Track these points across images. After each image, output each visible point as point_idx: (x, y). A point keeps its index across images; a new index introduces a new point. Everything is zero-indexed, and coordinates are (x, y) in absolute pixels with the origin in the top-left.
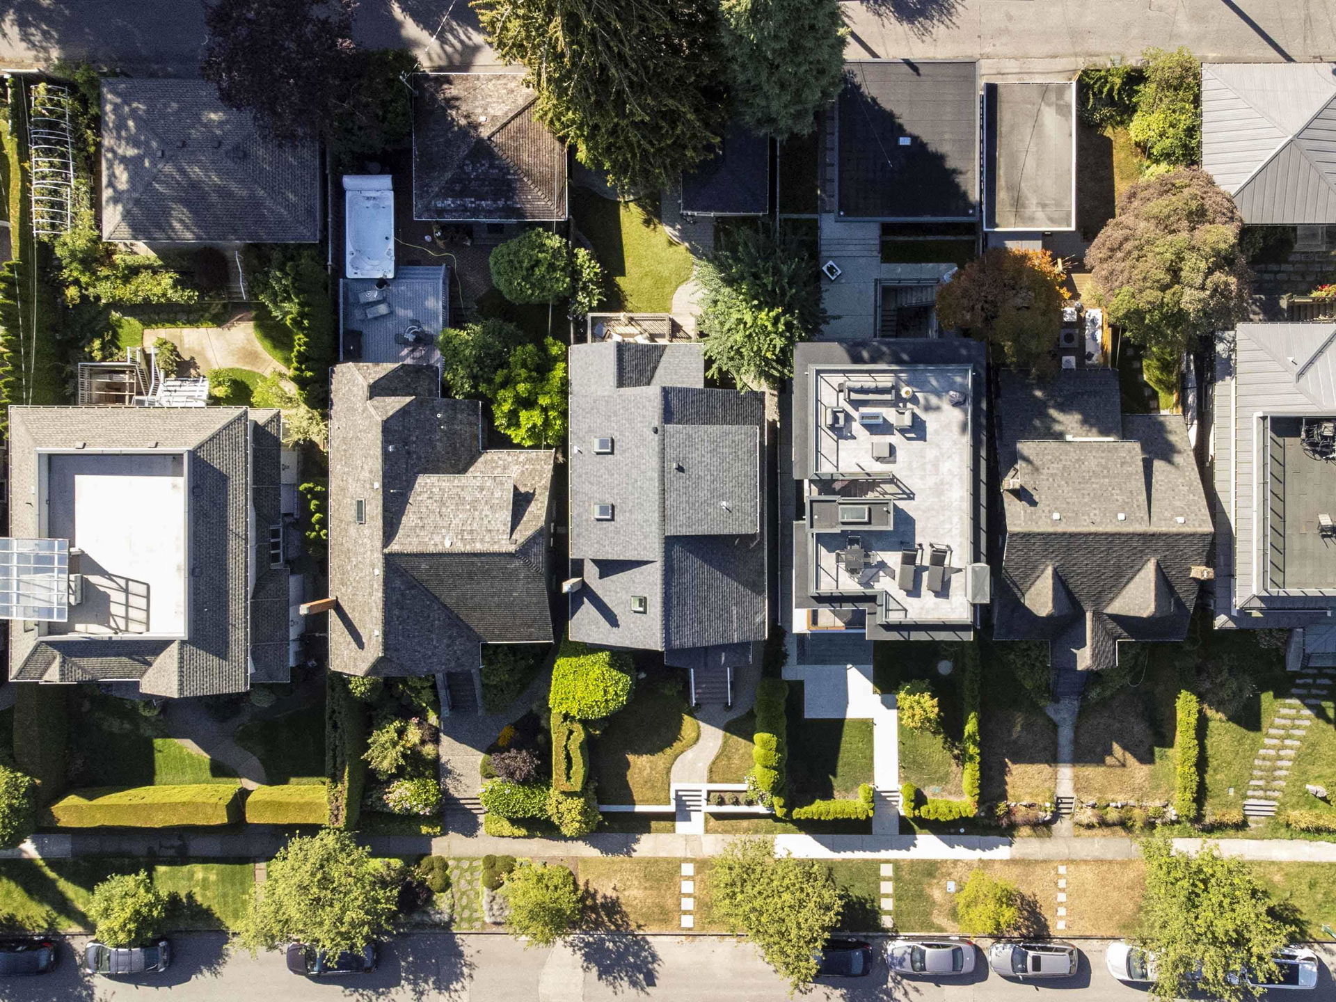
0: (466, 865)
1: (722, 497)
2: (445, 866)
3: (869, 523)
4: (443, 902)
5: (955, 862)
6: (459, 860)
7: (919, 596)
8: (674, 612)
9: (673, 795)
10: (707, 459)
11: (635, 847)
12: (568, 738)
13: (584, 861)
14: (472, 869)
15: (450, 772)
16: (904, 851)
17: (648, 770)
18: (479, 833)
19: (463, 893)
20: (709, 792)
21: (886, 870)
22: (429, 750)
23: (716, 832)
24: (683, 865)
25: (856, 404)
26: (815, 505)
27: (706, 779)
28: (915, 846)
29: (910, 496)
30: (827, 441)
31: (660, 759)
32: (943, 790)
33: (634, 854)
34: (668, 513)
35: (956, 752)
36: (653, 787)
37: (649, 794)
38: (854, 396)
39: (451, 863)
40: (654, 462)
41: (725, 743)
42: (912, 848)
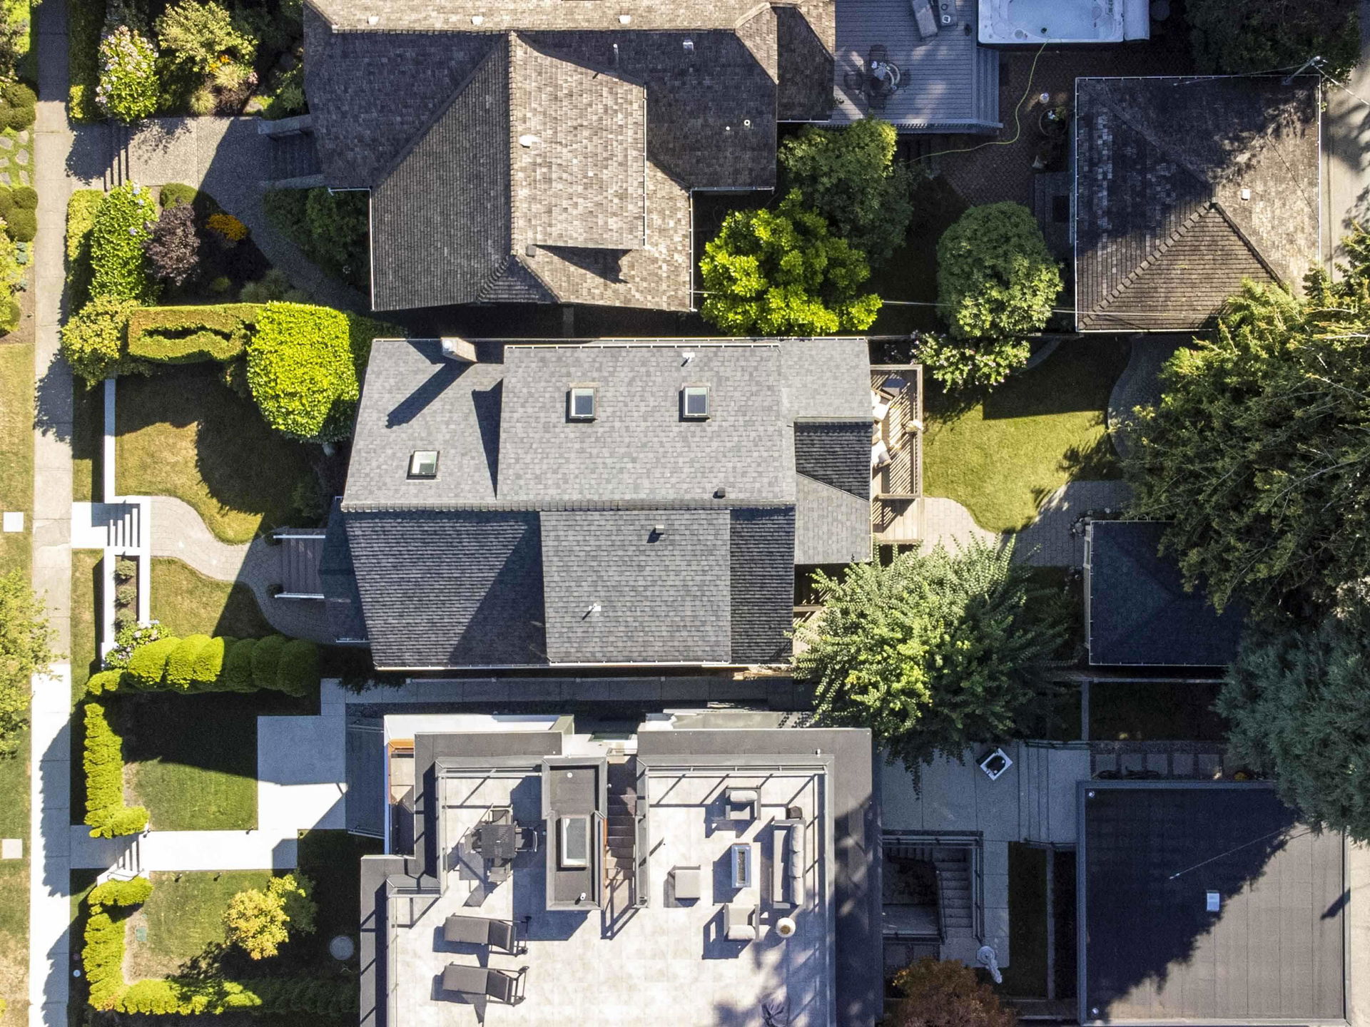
0: (21, 159)
1: (609, 604)
2: (18, 127)
3: (560, 868)
5: (25, 962)
6: (30, 148)
7: (437, 948)
8: (409, 525)
9: (131, 499)
10: (672, 579)
11: (51, 435)
12: (217, 333)
13: (29, 353)
14: (13, 170)
15: (170, 132)
16: (42, 875)
17: (172, 459)
18: (74, 179)
20: (135, 559)
21: (11, 849)
22: (206, 100)
23: (75, 567)
24: (21, 515)
25: (765, 838)
26: (592, 772)
27: (159, 554)
28: (52, 894)
29: (608, 932)
30: (700, 788)
31: (189, 478)
32: (142, 945)
33: (38, 432)
34: (579, 516)
35: (203, 965)
36: (144, 467)
37: (133, 461)
38: (779, 836)
39: (24, 135)
40: (666, 493)
41: (217, 586)
42: (48, 888)
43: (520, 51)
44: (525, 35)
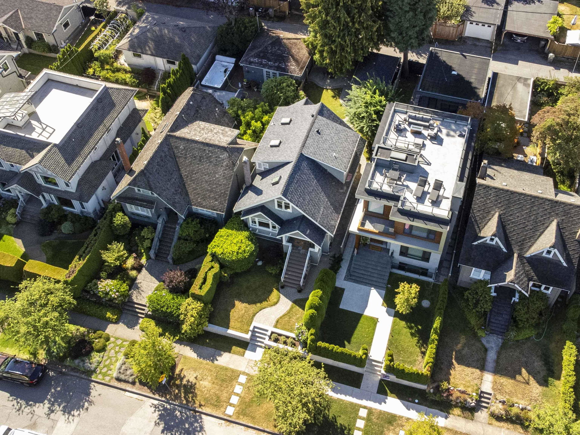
0: (119, 342)
1: (334, 151)
2: (108, 340)
3: (406, 160)
4: (96, 357)
5: (408, 419)
6: (117, 339)
8: (293, 185)
9: (251, 329)
10: (333, 135)
11: (218, 358)
12: (210, 270)
13: (185, 358)
14: (121, 346)
15: (138, 288)
16: (377, 404)
17: (244, 311)
18: (136, 327)
19: (109, 358)
20: (272, 333)
21: (363, 413)
22: (133, 273)
24: (241, 375)
25: (410, 124)
26: (380, 149)
27: (273, 325)
28: (385, 403)
29: (429, 164)
30: (393, 135)
31: (253, 308)
34: (306, 145)
35: (422, 349)
36: (242, 321)
37: (239, 325)
38: (411, 120)
39: (112, 339)
40: (308, 126)
41: (291, 309)
42: (383, 403)
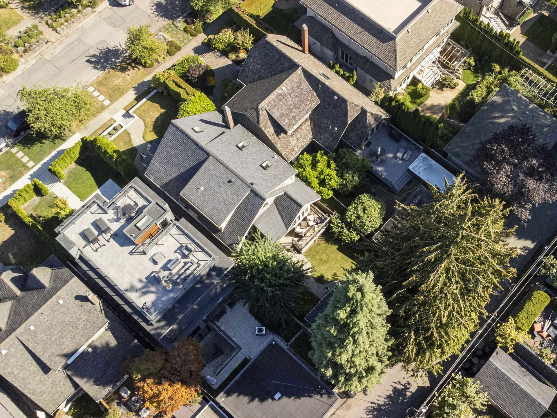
0: (186, 41)
2: (191, 35)
3: (135, 225)
4: (180, 24)
6: (189, 41)
7: (92, 224)
8: (181, 137)
9: (134, 115)
10: (224, 196)
12: (187, 92)
13: (146, 75)
14: (181, 42)
15: (220, 57)
17: (151, 114)
18: (193, 51)
19: (177, 33)
20: (122, 127)
21: (31, 164)
22: (233, 56)
23: (109, 121)
24: (110, 102)
25: (186, 263)
26: (164, 211)
28: (28, 179)
29: (131, 253)
32: (32, 205)
33: (133, 89)
34: (218, 163)
35: (41, 218)
36: (144, 111)
37: (143, 108)
38: (190, 264)
39: (191, 37)
40: (241, 174)
42: (29, 177)
43: (299, 71)
44: (303, 69)
